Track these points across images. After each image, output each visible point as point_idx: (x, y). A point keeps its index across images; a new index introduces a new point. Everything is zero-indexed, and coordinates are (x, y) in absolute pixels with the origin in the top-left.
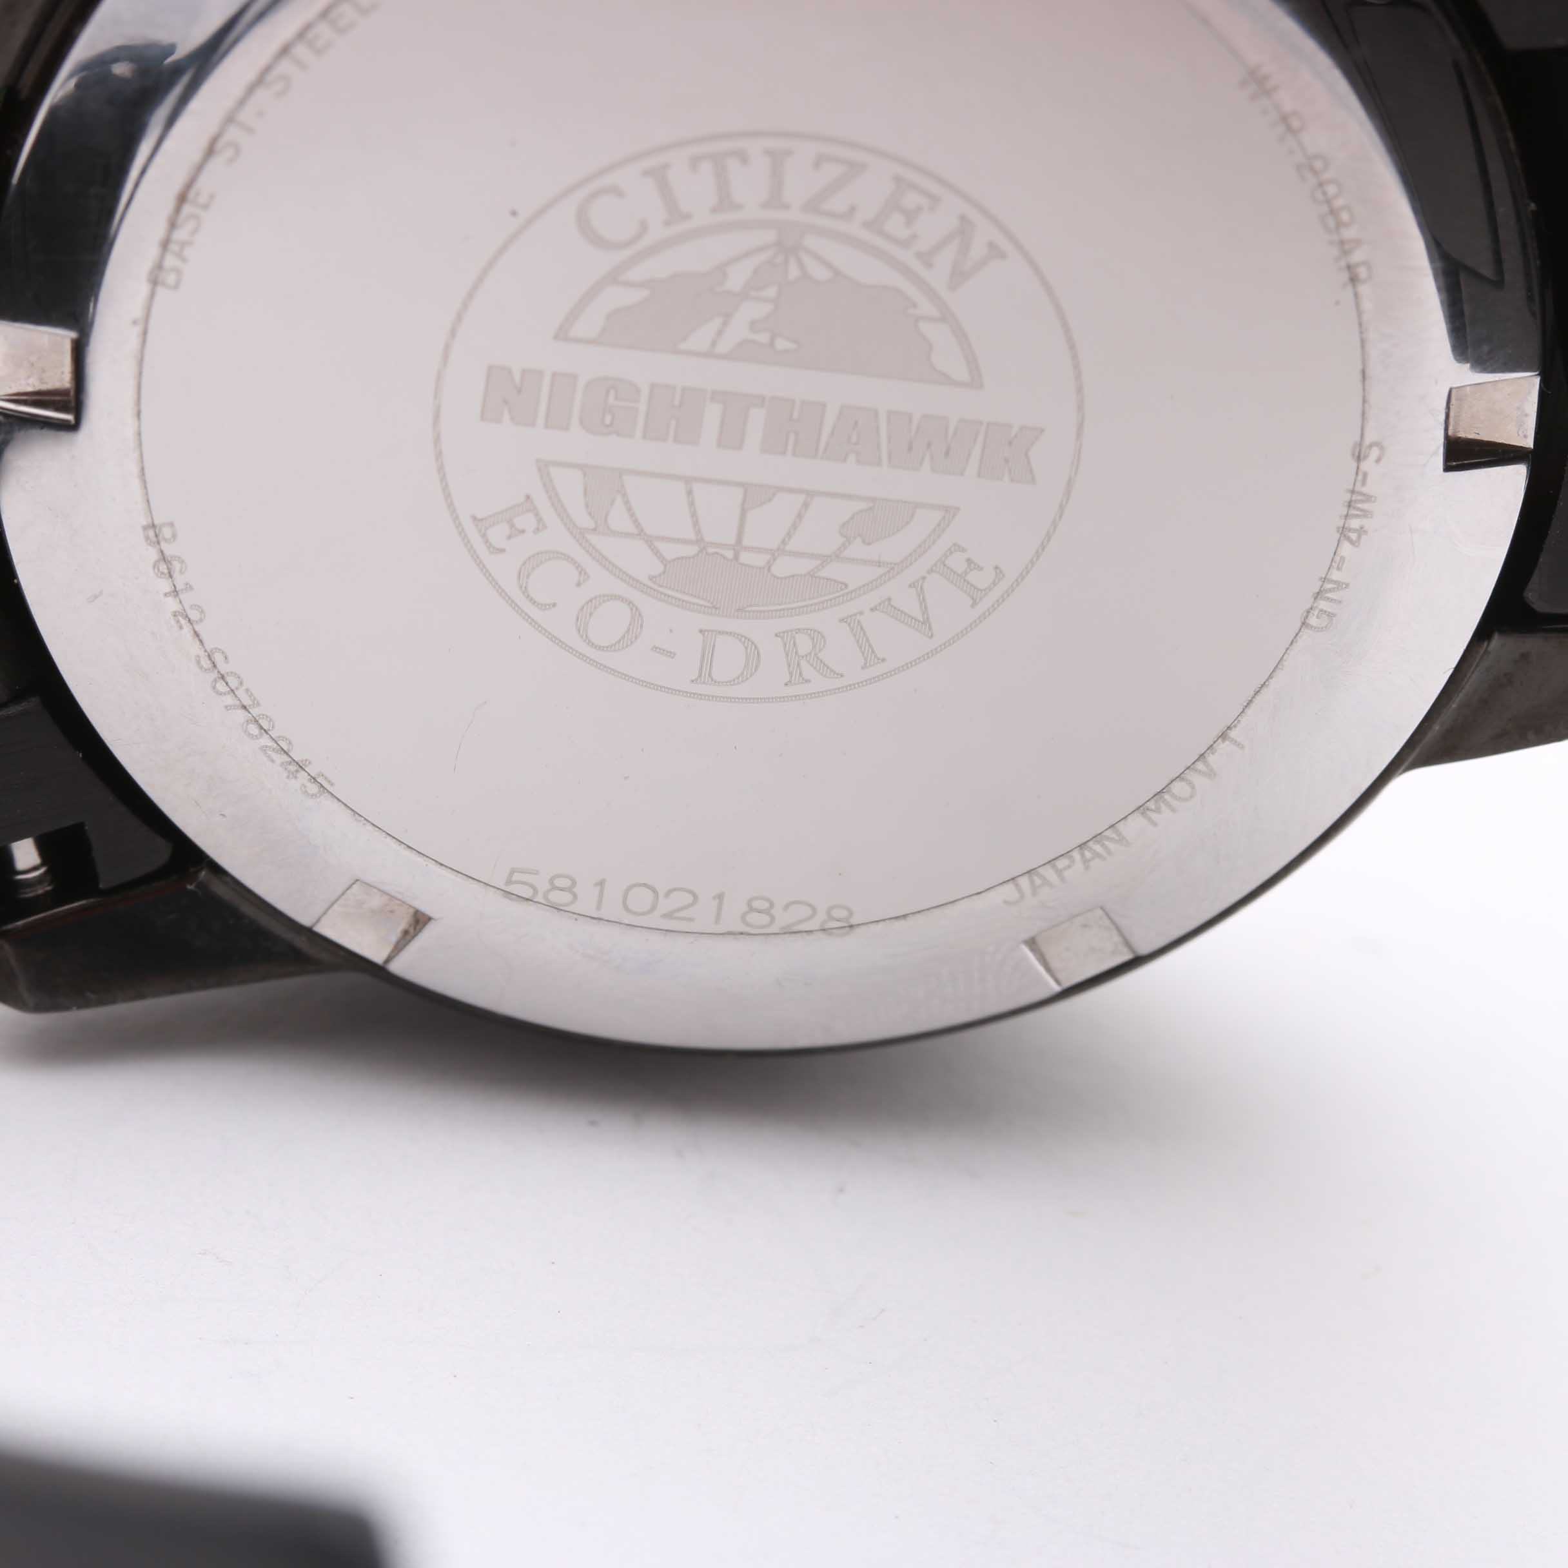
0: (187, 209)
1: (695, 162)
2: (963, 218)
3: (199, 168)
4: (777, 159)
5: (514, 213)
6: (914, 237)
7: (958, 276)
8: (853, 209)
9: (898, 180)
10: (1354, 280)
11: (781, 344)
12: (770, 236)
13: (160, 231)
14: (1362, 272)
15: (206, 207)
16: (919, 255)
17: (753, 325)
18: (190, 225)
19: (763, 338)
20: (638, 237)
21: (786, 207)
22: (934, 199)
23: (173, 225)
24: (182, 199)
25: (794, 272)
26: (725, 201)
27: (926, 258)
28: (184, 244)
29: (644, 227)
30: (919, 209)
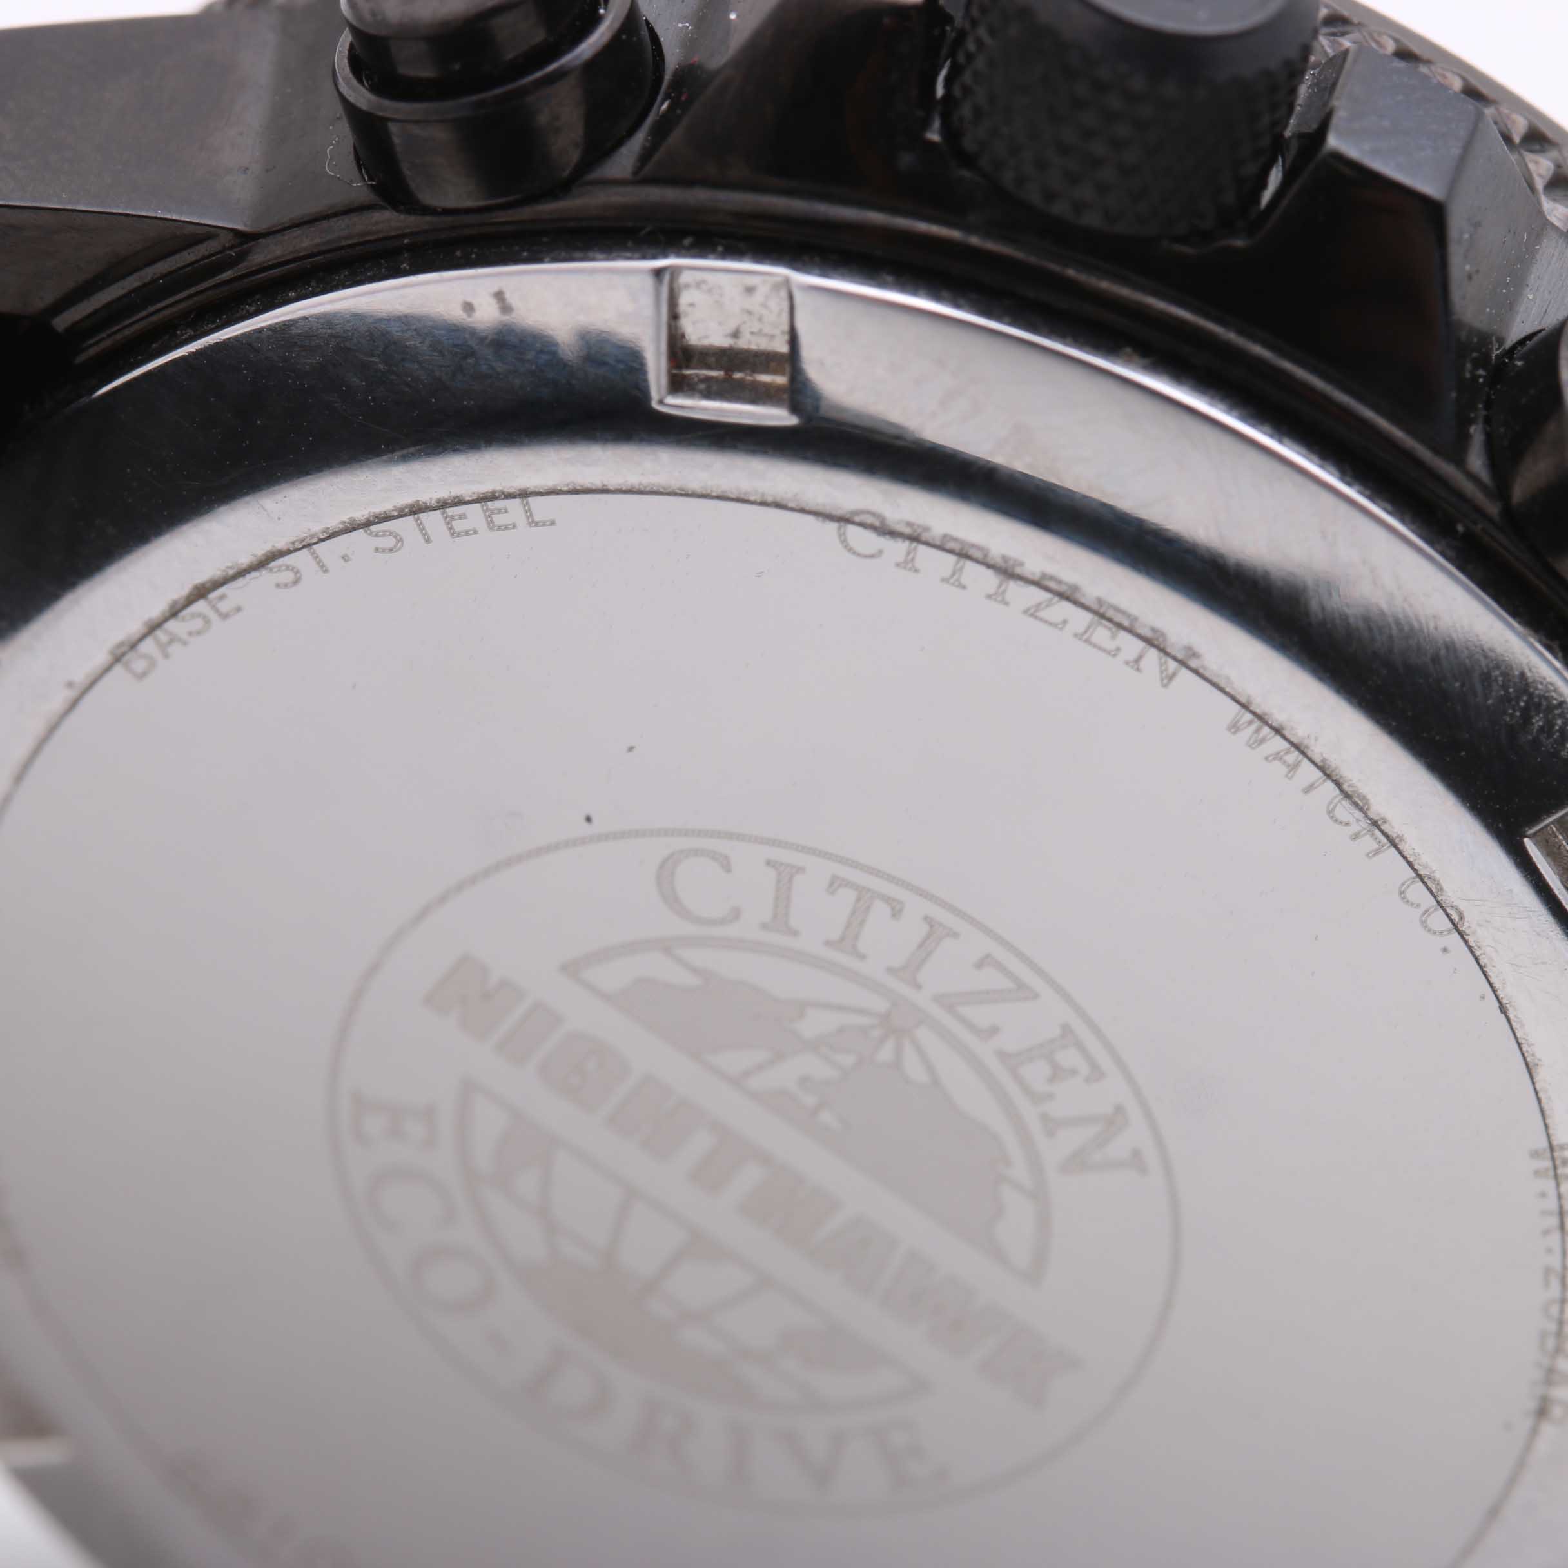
0: (200, 606)
1: (835, 884)
2: (1119, 1109)
3: (242, 573)
4: (935, 933)
5: (588, 819)
6: (1050, 1097)
7: (1077, 1162)
8: (994, 1031)
9: (1066, 1030)
10: (1542, 1411)
11: (826, 1117)
12: (880, 1005)
13: (156, 610)
14: (1557, 1411)
15: (224, 616)
16: (1045, 1118)
17: (804, 1081)
18: (198, 624)
19: (810, 1100)
20: (722, 922)
21: (918, 987)
22: (1096, 1074)
23: (174, 612)
24: (200, 592)
25: (886, 1054)
26: (848, 940)
27: (1051, 1126)
28: (173, 639)
29: (736, 914)
30: (1074, 1072)
